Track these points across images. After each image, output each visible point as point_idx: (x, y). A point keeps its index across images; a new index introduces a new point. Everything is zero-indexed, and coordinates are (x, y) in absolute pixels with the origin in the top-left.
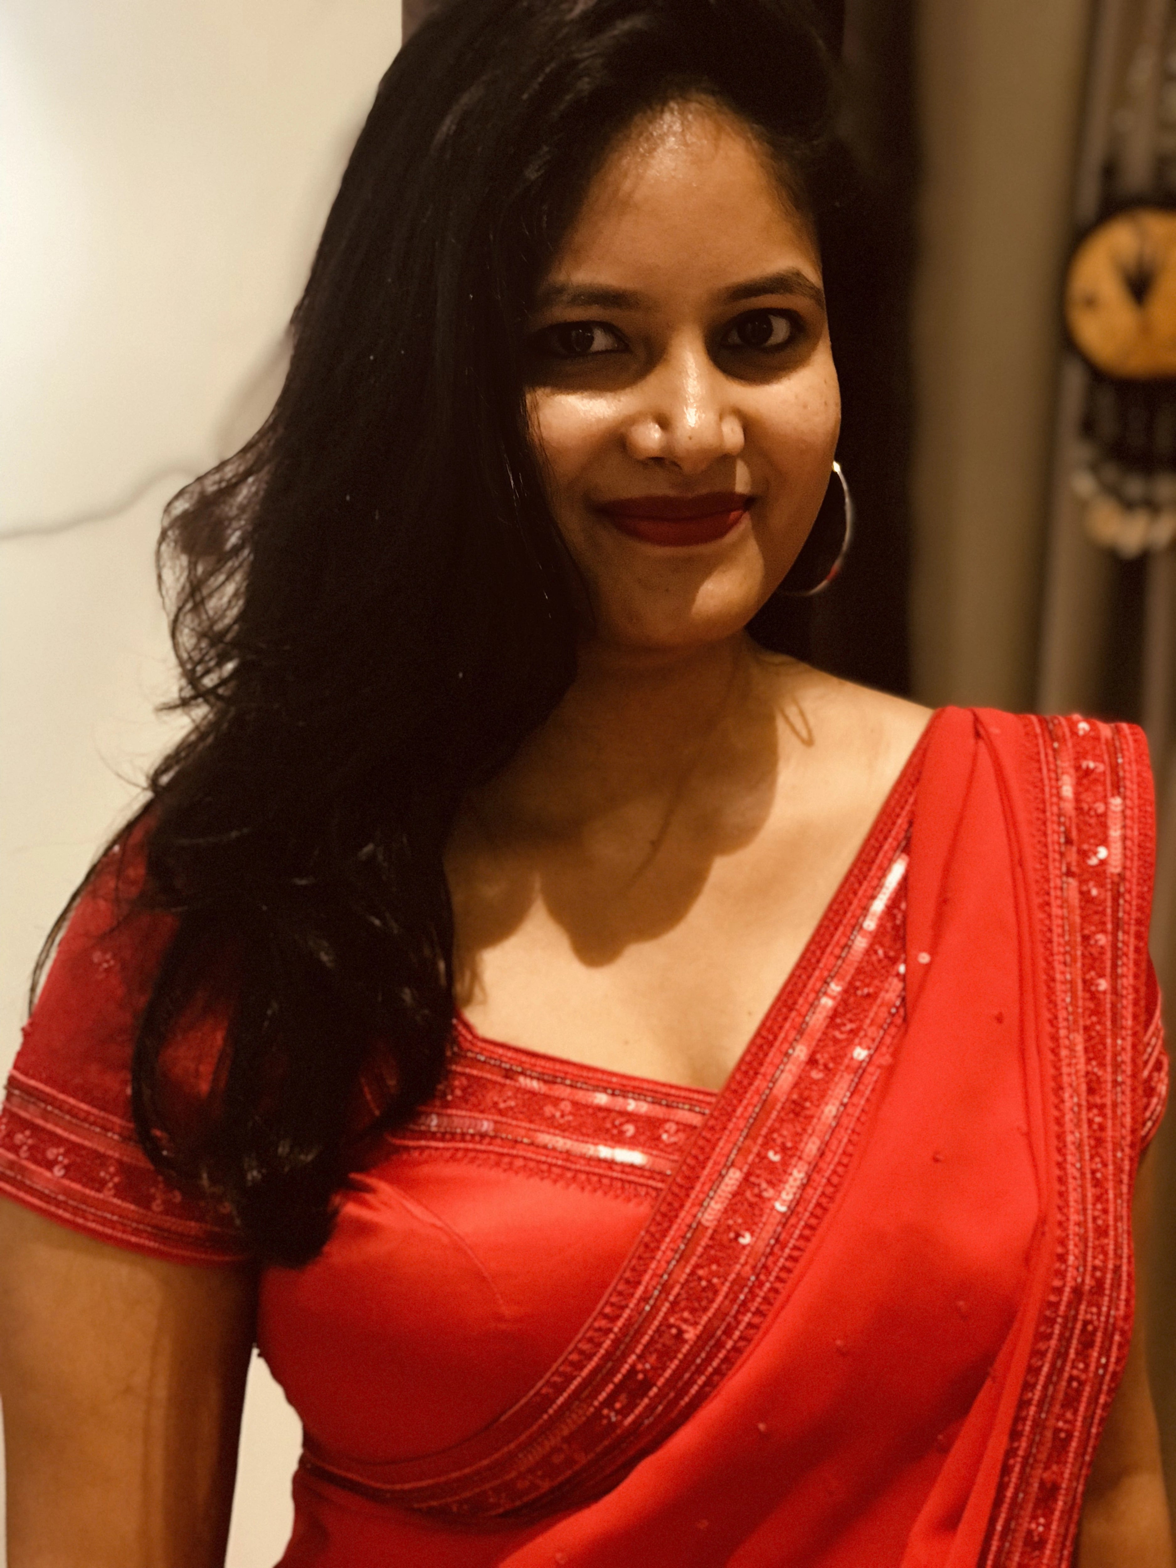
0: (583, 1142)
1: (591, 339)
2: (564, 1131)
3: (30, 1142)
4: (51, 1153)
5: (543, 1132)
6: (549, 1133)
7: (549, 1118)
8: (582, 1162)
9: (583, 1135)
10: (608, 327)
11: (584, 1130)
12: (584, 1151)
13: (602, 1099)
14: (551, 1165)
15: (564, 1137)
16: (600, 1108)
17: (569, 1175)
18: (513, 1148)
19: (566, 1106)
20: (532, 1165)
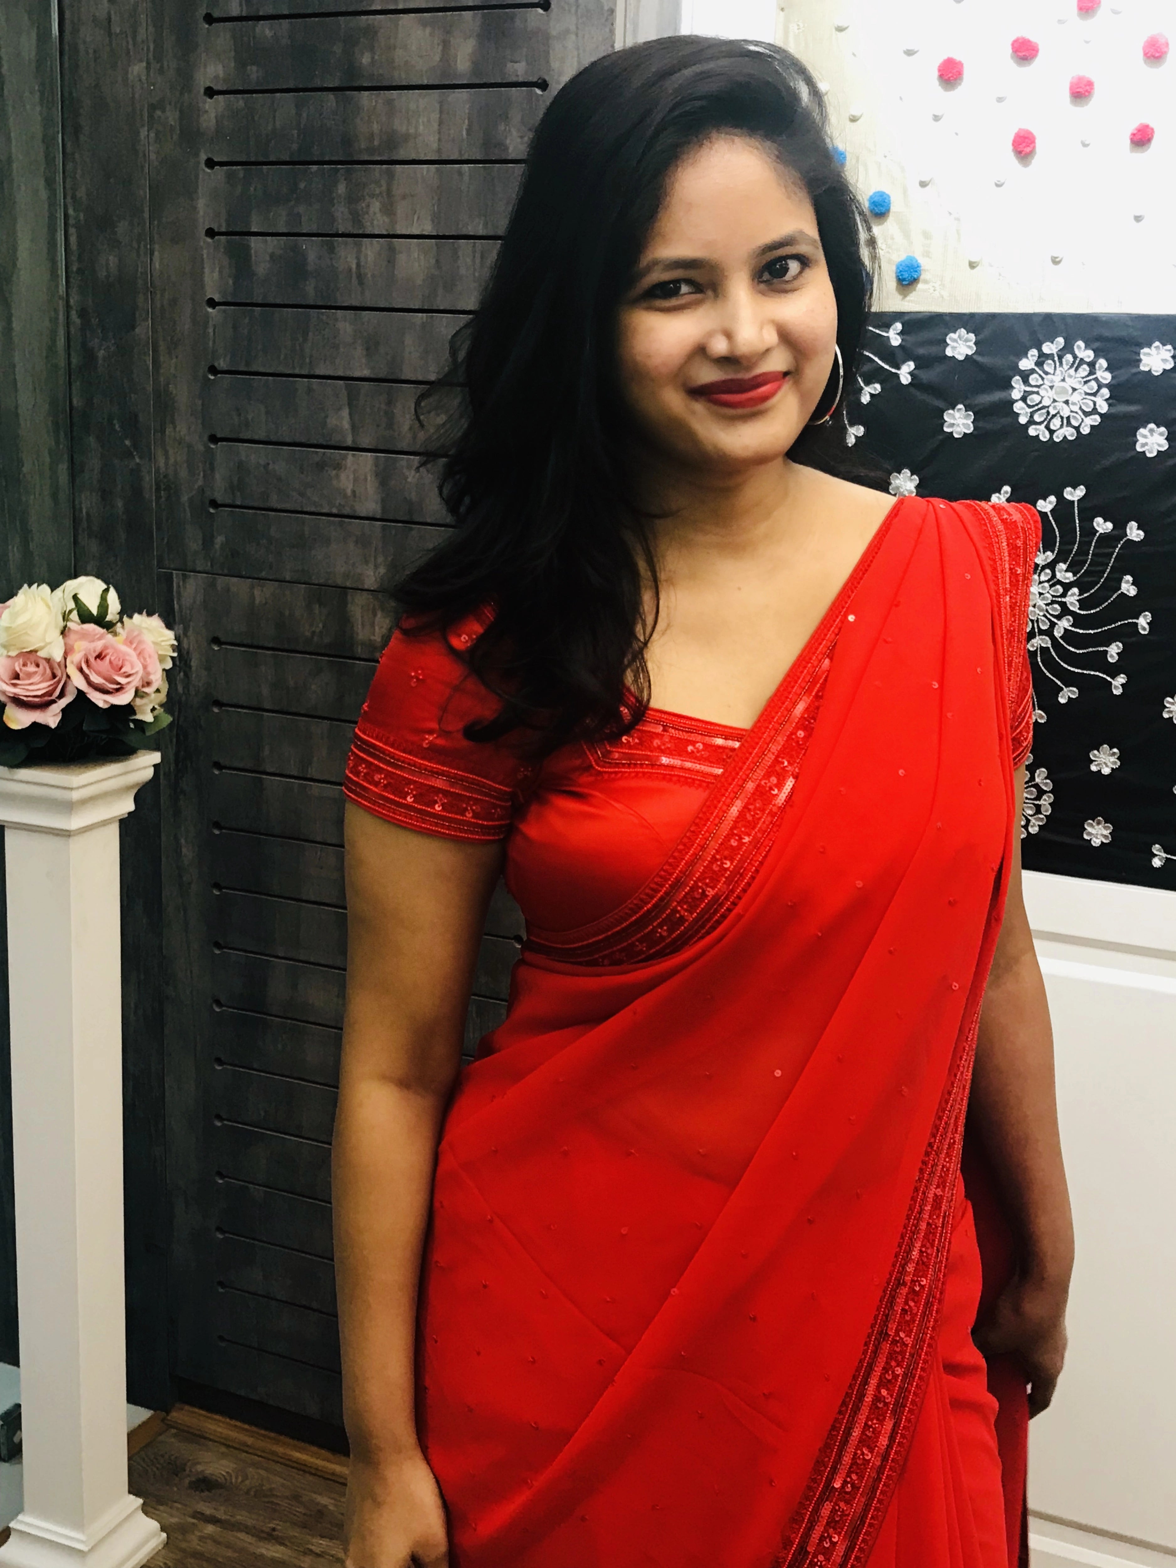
0: (711, 766)
1: (680, 288)
2: (700, 760)
3: (365, 771)
4: (377, 777)
5: (688, 761)
6: (691, 762)
7: (690, 753)
8: (712, 778)
9: (711, 762)
10: (689, 282)
11: (711, 760)
12: (713, 771)
13: (719, 741)
14: (694, 779)
15: (700, 764)
16: (719, 747)
17: (704, 784)
18: (672, 771)
19: (700, 746)
20: (682, 779)
